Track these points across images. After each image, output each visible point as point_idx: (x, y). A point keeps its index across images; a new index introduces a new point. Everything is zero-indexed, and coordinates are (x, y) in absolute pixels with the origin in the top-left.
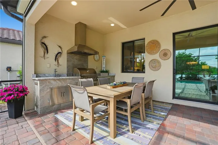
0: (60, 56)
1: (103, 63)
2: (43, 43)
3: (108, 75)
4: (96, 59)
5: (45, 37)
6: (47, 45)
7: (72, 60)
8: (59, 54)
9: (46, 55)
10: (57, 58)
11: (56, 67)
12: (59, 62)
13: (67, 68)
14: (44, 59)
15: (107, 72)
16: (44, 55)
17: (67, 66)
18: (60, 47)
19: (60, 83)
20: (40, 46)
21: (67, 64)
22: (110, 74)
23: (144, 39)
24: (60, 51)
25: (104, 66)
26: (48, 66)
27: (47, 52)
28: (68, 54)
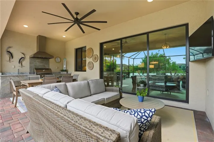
0: (24, 60)
1: (64, 64)
2: (8, 51)
3: (67, 73)
4: (57, 61)
5: (10, 47)
6: (12, 53)
7: (34, 62)
8: (23, 59)
9: (11, 60)
10: (21, 61)
11: (20, 68)
12: (23, 64)
13: (30, 68)
14: (10, 62)
15: (66, 71)
16: (10, 59)
17: (30, 67)
18: (23, 53)
19: (18, 78)
20: (6, 54)
21: (30, 65)
22: (68, 73)
23: (86, 47)
24: (23, 56)
25: (65, 66)
26: (13, 67)
27: (12, 58)
28: (31, 59)
